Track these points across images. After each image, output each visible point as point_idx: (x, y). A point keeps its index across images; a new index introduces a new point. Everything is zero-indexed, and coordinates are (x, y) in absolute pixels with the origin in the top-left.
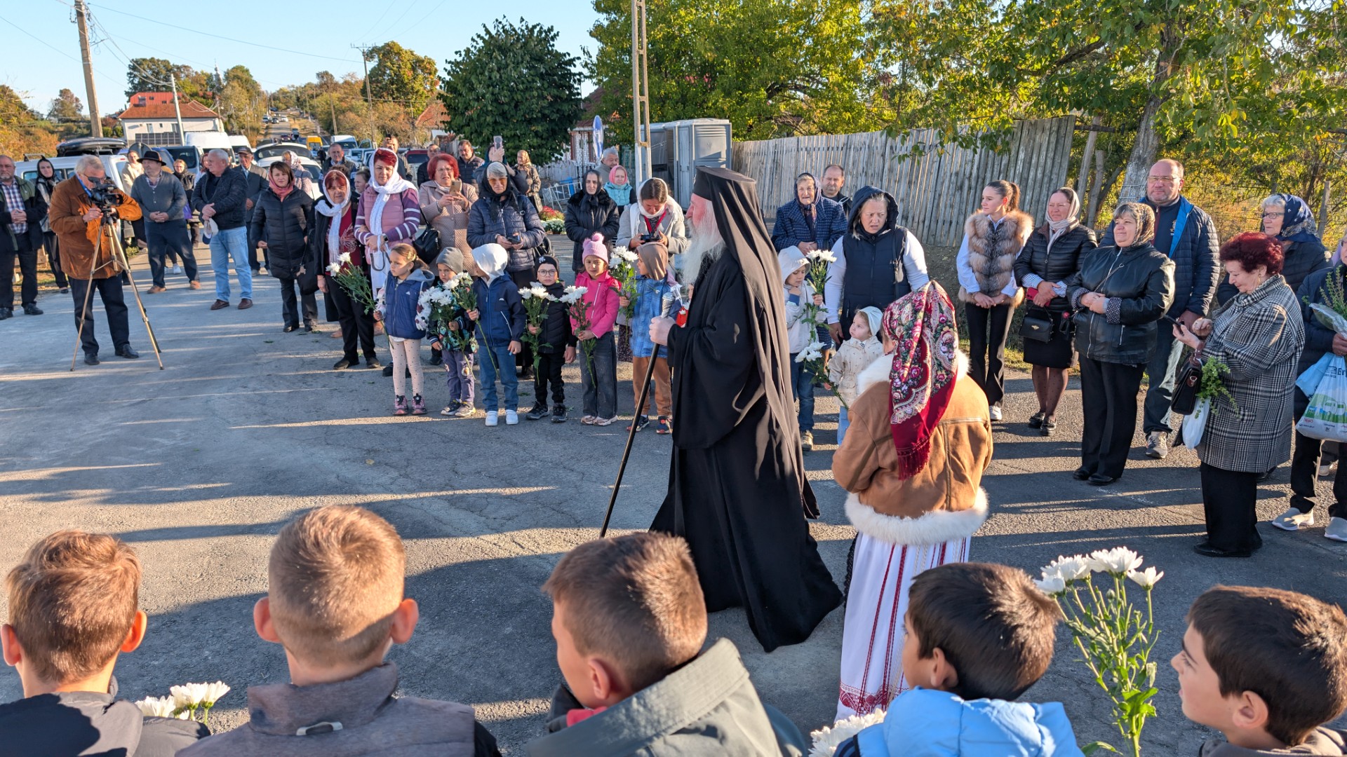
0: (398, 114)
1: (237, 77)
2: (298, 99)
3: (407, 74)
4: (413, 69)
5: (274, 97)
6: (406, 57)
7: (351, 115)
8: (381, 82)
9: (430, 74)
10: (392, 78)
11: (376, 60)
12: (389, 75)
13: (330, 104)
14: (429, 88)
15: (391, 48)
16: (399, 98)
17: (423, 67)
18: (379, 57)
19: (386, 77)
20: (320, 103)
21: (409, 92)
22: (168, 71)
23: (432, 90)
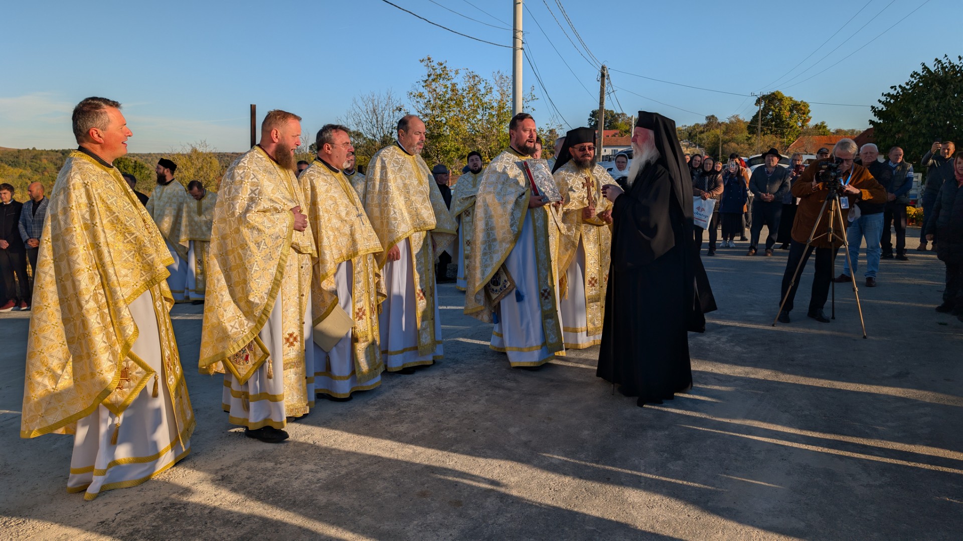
2: (690, 134)
3: (786, 113)
4: (791, 111)
6: (786, 103)
7: (733, 145)
8: (764, 120)
9: (804, 114)
10: (773, 117)
11: (763, 104)
12: (771, 115)
13: (717, 137)
14: (800, 125)
15: (776, 96)
16: (777, 131)
17: (799, 109)
18: (765, 102)
19: (769, 117)
20: (708, 137)
21: (785, 127)
22: (612, 117)
23: (803, 126)
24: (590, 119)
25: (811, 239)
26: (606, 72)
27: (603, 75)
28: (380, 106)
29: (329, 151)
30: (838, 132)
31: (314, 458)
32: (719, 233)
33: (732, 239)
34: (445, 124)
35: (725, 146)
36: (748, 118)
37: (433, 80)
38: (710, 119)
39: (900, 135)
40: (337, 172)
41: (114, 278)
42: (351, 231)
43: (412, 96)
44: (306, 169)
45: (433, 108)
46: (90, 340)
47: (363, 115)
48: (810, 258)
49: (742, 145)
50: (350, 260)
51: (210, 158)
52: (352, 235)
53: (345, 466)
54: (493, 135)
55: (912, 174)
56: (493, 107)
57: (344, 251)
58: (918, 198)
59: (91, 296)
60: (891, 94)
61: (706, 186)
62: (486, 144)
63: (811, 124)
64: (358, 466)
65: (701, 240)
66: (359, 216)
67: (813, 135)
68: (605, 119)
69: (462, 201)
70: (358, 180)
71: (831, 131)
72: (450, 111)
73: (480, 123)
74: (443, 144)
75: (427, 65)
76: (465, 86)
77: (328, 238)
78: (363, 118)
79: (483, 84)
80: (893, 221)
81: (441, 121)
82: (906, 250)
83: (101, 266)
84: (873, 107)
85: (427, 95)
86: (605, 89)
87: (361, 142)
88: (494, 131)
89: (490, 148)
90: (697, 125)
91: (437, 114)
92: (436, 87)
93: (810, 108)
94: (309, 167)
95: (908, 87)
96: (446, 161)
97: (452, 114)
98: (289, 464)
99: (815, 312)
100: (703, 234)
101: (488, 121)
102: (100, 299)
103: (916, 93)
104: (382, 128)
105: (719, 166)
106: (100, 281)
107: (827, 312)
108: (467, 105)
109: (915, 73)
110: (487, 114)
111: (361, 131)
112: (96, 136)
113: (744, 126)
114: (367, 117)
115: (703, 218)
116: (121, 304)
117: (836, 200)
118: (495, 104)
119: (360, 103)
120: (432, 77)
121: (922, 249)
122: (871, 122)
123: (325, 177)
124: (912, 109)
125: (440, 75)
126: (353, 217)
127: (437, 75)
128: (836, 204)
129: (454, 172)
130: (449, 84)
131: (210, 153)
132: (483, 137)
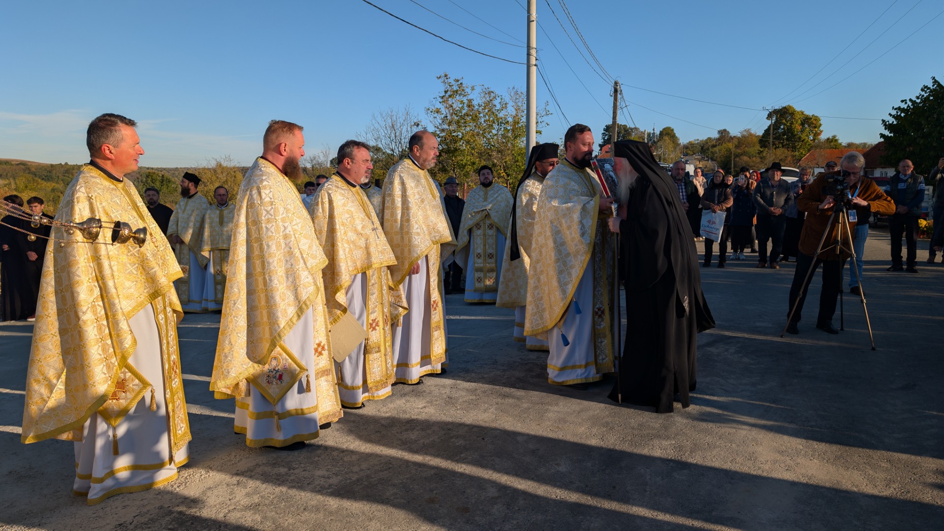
0: (786, 157)
1: (668, 134)
2: (702, 148)
3: (797, 127)
4: (802, 124)
5: (686, 147)
6: (797, 117)
7: (745, 158)
8: (776, 134)
9: (815, 127)
10: (785, 131)
11: (774, 118)
12: (782, 129)
13: (729, 150)
14: (812, 138)
15: (787, 110)
16: (788, 145)
17: (811, 123)
18: (777, 117)
19: (780, 131)
20: (720, 150)
21: (796, 141)
22: (625, 131)
23: (814, 140)
24: (604, 133)
25: (819, 251)
26: (618, 87)
27: (616, 91)
28: (398, 121)
29: (349, 166)
30: (850, 145)
31: (326, 464)
32: (729, 245)
33: (742, 251)
34: (461, 139)
35: (737, 159)
36: (760, 133)
37: (450, 96)
38: (722, 133)
39: (911, 149)
40: (354, 186)
41: (113, 291)
42: (366, 244)
43: (429, 112)
44: (325, 183)
45: (450, 124)
46: (85, 351)
47: (382, 130)
48: (817, 270)
49: (754, 159)
50: (365, 272)
51: (235, 172)
52: (367, 248)
53: (356, 472)
54: (508, 149)
55: (923, 186)
56: (508, 122)
57: (359, 264)
58: (929, 210)
59: (89, 307)
60: (902, 107)
61: (716, 199)
62: (501, 158)
63: (823, 137)
64: (369, 472)
65: (712, 252)
66: (374, 229)
67: (824, 148)
68: (619, 133)
69: (474, 214)
70: (374, 193)
71: (843, 144)
72: (466, 126)
73: (495, 137)
74: (459, 158)
75: (444, 82)
76: (480, 102)
77: (344, 250)
78: (382, 133)
79: (499, 100)
80: (904, 234)
81: (457, 136)
82: (916, 262)
83: (100, 279)
84: (883, 121)
85: (444, 111)
86: (618, 104)
87: (380, 156)
88: (509, 145)
89: (505, 162)
90: (709, 138)
91: (453, 129)
92: (453, 103)
93: (821, 122)
94: (327, 181)
95: (918, 101)
96: (462, 175)
97: (468, 129)
98: (302, 470)
99: (824, 323)
100: (713, 246)
101: (504, 136)
102: (98, 311)
103: (927, 106)
104: (400, 143)
105: (730, 180)
106: (99, 293)
107: (836, 324)
108: (483, 120)
109: (926, 87)
110: (502, 129)
111: (380, 146)
112: (107, 152)
113: (756, 140)
114: (386, 132)
115: (714, 231)
116: (120, 317)
117: (843, 212)
118: (510, 120)
119: (379, 119)
120: (449, 93)
121: (931, 262)
122: (882, 136)
123: (343, 192)
124: (923, 122)
125: (457, 91)
126: (368, 231)
127: (453, 92)
128: (843, 217)
129: (470, 186)
130: (465, 100)
131: (234, 168)
132: (499, 151)
